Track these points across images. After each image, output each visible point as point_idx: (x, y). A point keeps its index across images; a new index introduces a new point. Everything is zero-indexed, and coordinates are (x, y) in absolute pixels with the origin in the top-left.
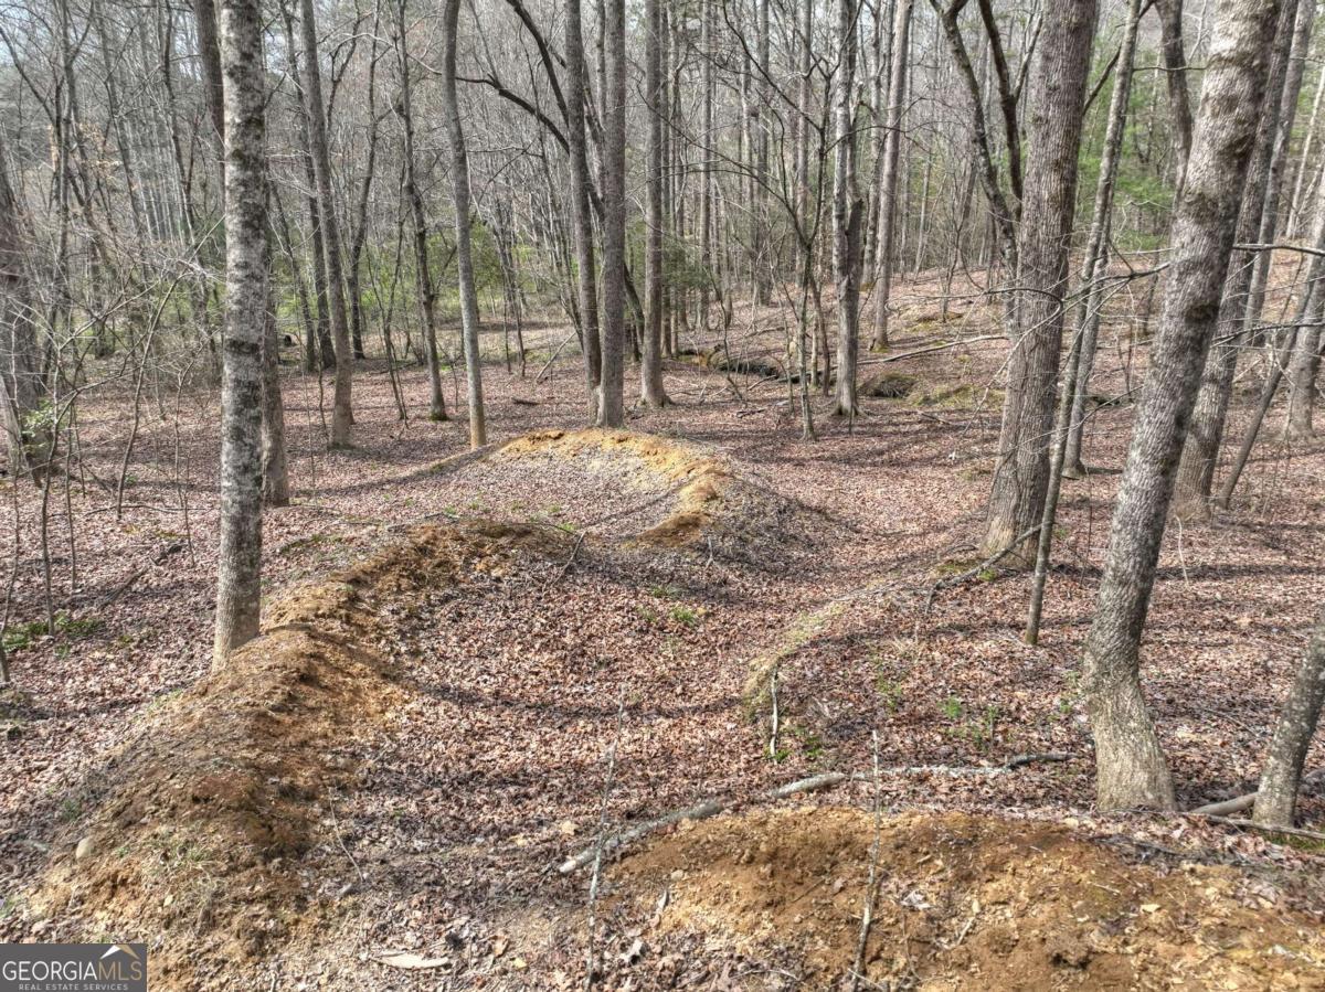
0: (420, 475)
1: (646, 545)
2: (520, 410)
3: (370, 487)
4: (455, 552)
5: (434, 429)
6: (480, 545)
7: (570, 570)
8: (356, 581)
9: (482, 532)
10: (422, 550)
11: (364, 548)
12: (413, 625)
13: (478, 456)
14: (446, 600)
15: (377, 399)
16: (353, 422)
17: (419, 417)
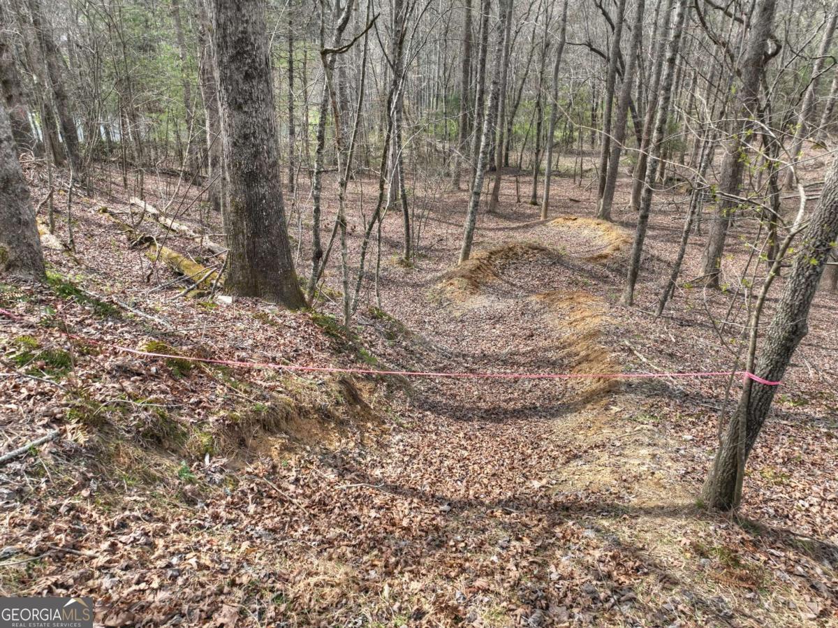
0: (519, 227)
1: (584, 261)
2: (571, 204)
3: (500, 229)
4: (519, 251)
5: (530, 208)
6: (528, 251)
7: (554, 263)
8: (491, 253)
9: (529, 247)
10: (510, 249)
11: (494, 245)
12: (503, 268)
13: (543, 223)
14: (514, 263)
15: (509, 191)
16: (498, 201)
17: (525, 202)
